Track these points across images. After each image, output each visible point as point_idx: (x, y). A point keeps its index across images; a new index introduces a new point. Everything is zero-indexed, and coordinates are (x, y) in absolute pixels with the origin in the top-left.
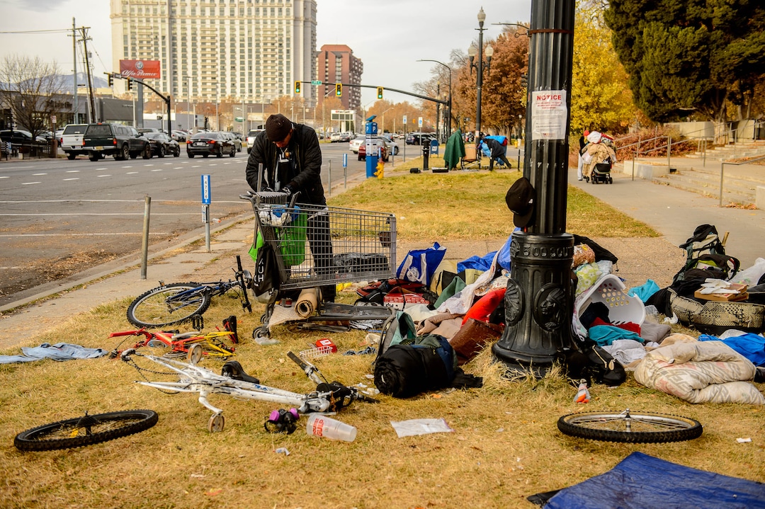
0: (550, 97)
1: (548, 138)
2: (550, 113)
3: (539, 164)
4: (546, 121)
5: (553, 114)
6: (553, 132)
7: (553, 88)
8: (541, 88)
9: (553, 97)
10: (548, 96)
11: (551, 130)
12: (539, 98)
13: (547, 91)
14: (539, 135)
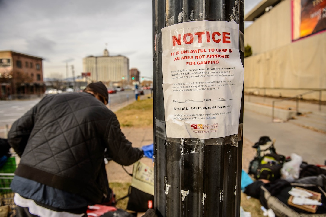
0: (204, 37)
1: (202, 136)
2: (207, 75)
3: (184, 194)
4: (198, 96)
5: (213, 79)
6: (215, 121)
7: (211, 15)
8: (181, 15)
9: (213, 36)
10: (199, 34)
11: (208, 117)
12: (177, 41)
13: (196, 23)
14: (180, 128)
